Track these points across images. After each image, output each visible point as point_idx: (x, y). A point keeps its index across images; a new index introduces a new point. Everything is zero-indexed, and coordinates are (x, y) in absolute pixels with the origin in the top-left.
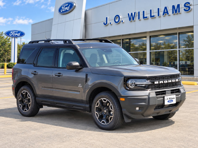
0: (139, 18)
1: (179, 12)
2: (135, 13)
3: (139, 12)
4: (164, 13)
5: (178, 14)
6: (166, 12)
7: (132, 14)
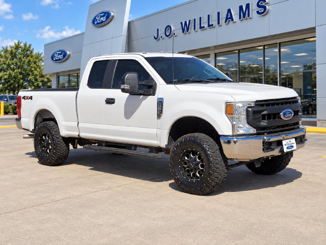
0: (195, 29)
1: (249, 16)
2: (190, 21)
3: (195, 19)
4: (227, 19)
5: (247, 19)
6: (229, 18)
7: (186, 22)
